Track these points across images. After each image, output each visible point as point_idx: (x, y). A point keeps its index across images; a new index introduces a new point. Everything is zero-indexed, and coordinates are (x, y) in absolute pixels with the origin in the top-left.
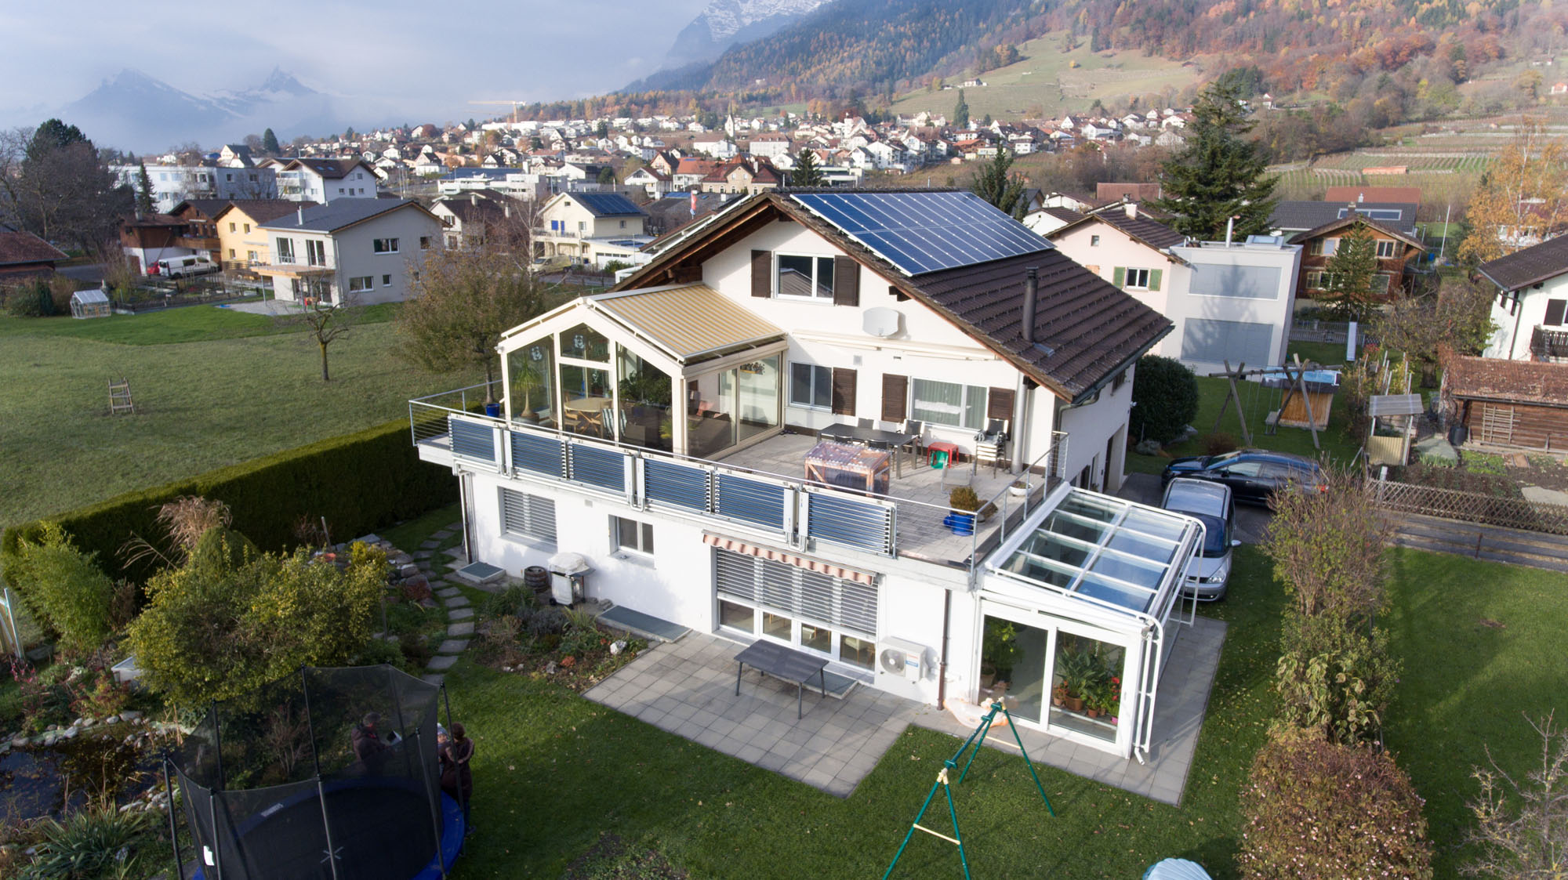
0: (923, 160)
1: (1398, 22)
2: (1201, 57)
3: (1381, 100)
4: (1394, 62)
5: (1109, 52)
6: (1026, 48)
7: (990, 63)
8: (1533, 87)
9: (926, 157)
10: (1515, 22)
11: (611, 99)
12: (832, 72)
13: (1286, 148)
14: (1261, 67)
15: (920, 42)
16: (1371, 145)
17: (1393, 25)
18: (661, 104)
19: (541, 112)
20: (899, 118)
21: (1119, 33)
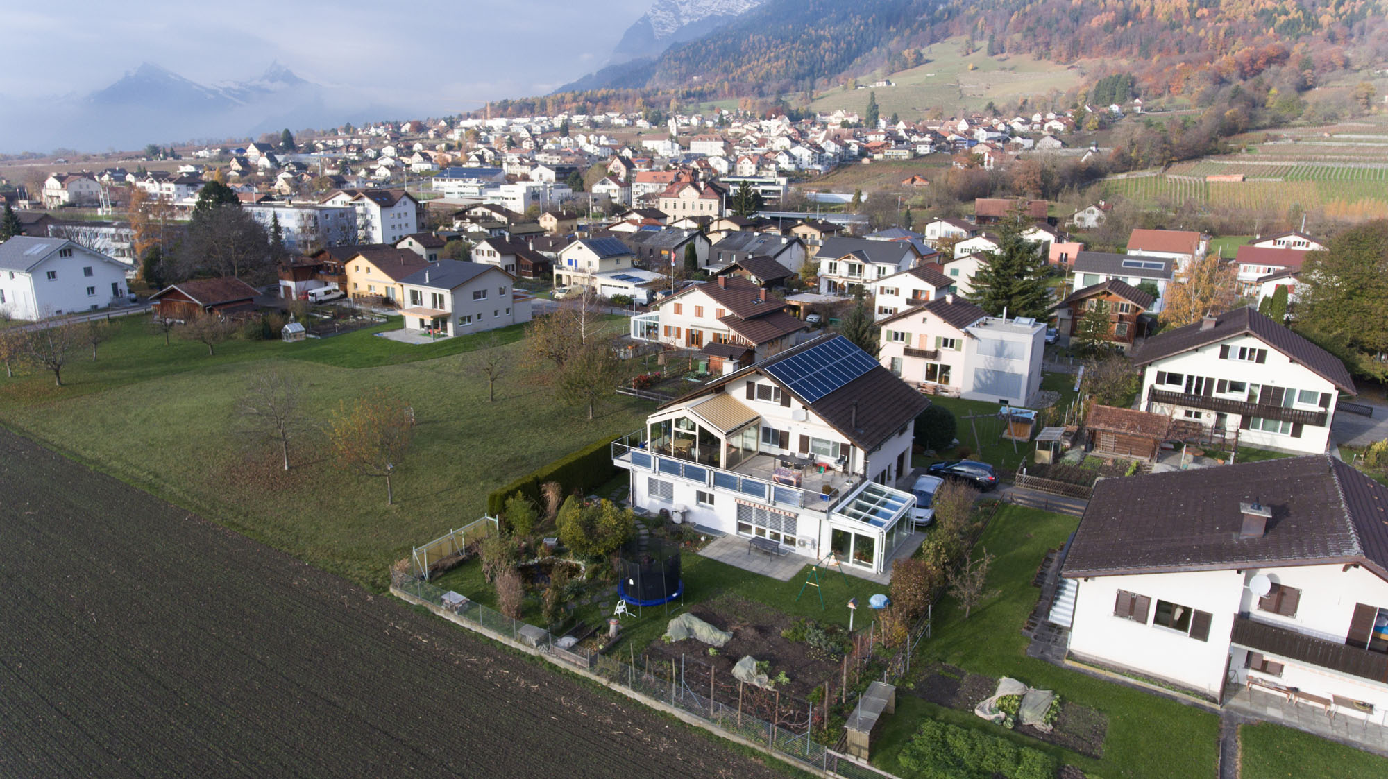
0: (837, 161)
1: (1259, 32)
2: (1084, 61)
3: (1232, 111)
4: (1252, 69)
5: (1003, 56)
6: (930, 52)
7: (898, 64)
8: (1367, 98)
9: (840, 158)
10: (1362, 33)
11: (568, 94)
12: (760, 71)
13: (1143, 157)
14: (1135, 74)
15: (838, 44)
16: (1218, 153)
17: (1254, 34)
18: (613, 101)
19: (510, 109)
20: (818, 115)
21: (1011, 39)
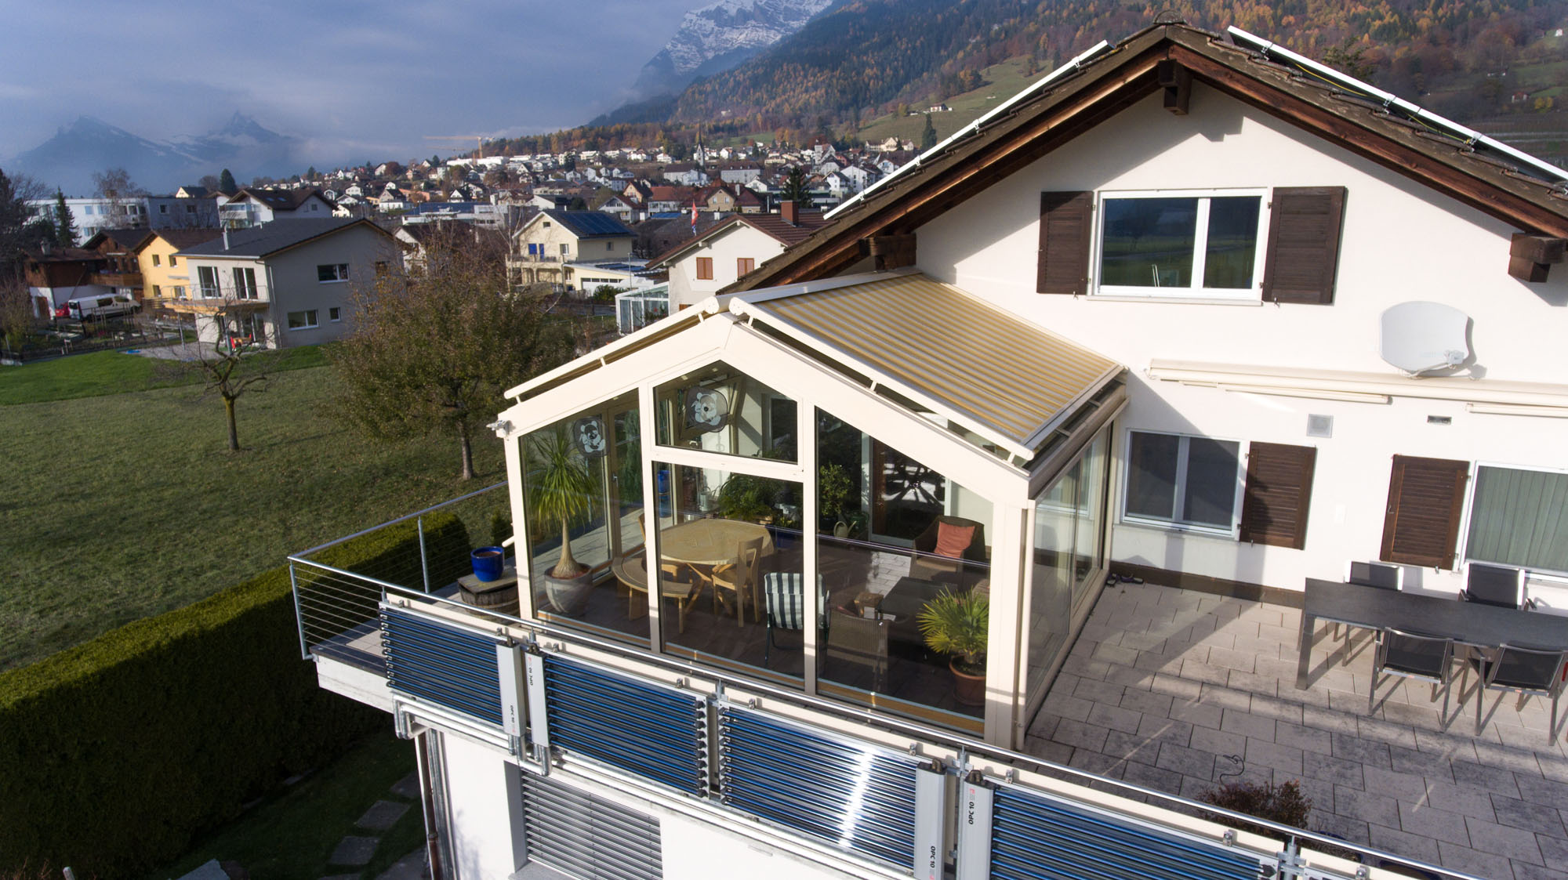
6: (988, 73)
7: (954, 88)
11: (578, 133)
12: (798, 101)
15: (883, 70)
18: (628, 136)
19: (507, 148)
20: (867, 145)
